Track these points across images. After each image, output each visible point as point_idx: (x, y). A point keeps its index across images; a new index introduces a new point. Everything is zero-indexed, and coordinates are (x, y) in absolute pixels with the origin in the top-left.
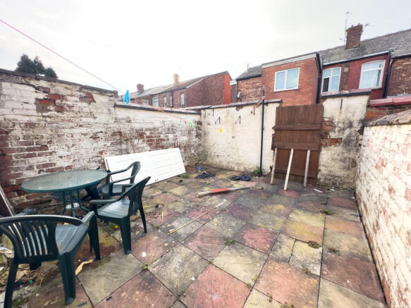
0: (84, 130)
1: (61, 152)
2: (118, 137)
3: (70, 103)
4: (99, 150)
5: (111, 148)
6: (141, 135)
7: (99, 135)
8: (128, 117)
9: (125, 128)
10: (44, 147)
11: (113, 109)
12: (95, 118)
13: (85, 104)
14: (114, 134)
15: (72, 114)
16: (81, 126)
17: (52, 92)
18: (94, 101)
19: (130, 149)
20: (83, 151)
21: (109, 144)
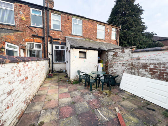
0: (120, 62)
1: (115, 68)
2: (131, 66)
3: (118, 54)
4: (123, 70)
5: (127, 70)
6: (145, 66)
7: (124, 64)
8: (139, 57)
9: (135, 62)
10: (112, 66)
11: (131, 54)
12: (124, 58)
13: (122, 54)
14: (129, 64)
15: (118, 57)
16: (120, 61)
17: (115, 52)
18: (124, 52)
19: (136, 72)
20: (119, 69)
21: (127, 69)
